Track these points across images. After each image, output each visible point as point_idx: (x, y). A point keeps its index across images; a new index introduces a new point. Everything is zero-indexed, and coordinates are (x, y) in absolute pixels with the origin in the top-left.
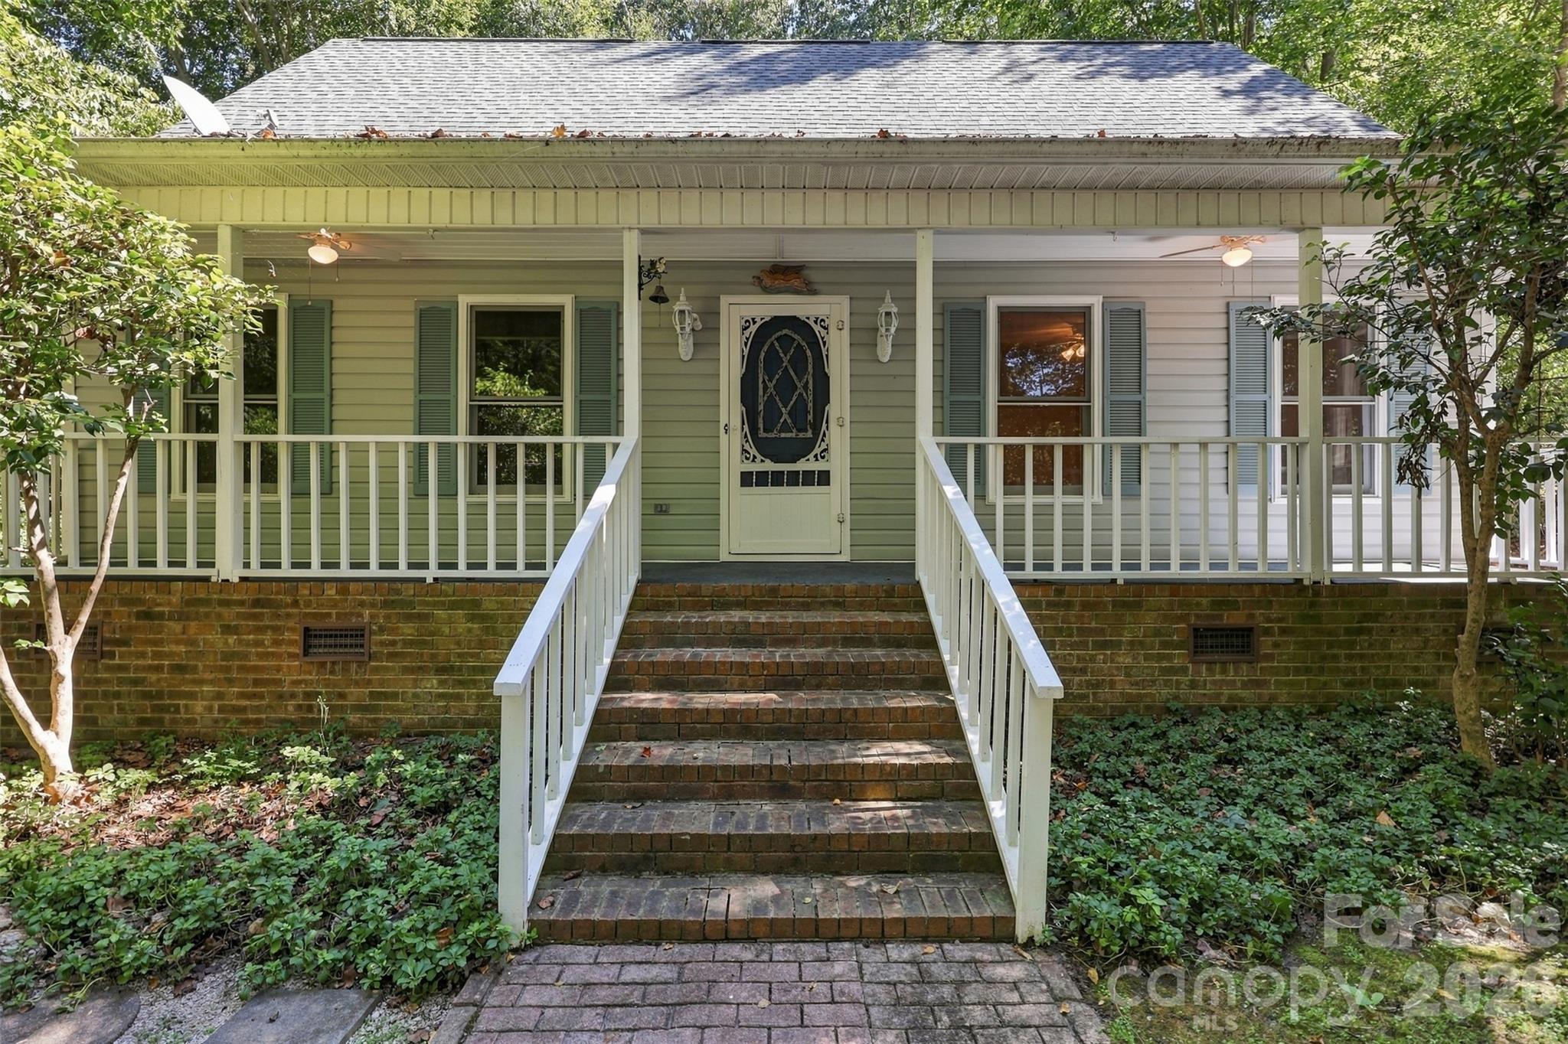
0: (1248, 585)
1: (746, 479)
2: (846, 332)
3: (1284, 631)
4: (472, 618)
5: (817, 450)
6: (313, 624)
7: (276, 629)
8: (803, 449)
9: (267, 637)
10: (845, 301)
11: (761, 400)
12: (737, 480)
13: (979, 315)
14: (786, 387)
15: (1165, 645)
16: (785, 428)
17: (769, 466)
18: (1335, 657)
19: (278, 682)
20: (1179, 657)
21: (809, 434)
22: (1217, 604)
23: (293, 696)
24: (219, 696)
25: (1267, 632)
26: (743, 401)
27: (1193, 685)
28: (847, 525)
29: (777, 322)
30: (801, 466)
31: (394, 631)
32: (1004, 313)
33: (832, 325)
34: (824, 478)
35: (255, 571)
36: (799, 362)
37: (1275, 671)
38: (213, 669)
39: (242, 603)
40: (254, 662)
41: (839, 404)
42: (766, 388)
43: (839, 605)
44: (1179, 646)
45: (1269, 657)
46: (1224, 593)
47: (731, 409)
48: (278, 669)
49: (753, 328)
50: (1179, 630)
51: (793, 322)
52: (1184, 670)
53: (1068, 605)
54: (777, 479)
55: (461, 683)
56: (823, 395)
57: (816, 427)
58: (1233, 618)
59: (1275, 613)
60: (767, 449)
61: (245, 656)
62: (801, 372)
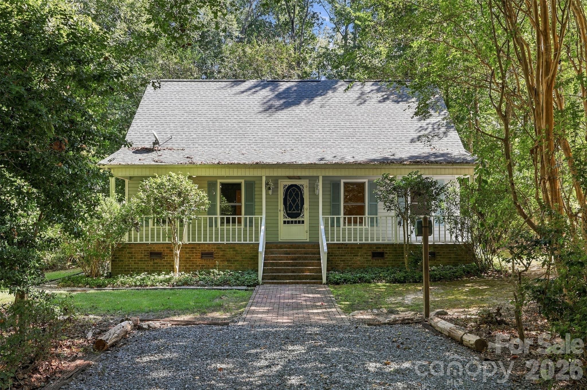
0: (383, 244)
1: (285, 222)
2: (308, 188)
3: (389, 253)
4: (234, 251)
5: (301, 215)
6: (203, 252)
7: (196, 253)
8: (298, 215)
9: (195, 255)
10: (308, 180)
11: (288, 204)
12: (282, 222)
13: (339, 185)
14: (294, 201)
15: (367, 256)
16: (294, 210)
17: (290, 219)
18: (399, 258)
19: (196, 263)
20: (370, 258)
21: (299, 212)
22: (377, 248)
23: (199, 266)
24: (185, 266)
25: (387, 253)
26: (284, 204)
27: (372, 263)
28: (308, 233)
29: (292, 186)
30: (297, 219)
31: (218, 253)
32: (345, 184)
33: (304, 186)
34: (303, 222)
35: (191, 242)
36: (297, 195)
37: (388, 261)
38: (184, 261)
39: (189, 248)
40: (192, 259)
41: (306, 206)
42: (289, 201)
43: (304, 248)
44: (370, 256)
45: (387, 258)
46: (378, 246)
47: (281, 206)
48: (196, 261)
49: (286, 187)
50: (370, 253)
51: (296, 186)
52: (370, 261)
53: (348, 248)
54: (292, 222)
55: (232, 263)
56: (303, 203)
57: (301, 211)
58: (379, 250)
59: (388, 249)
60: (290, 215)
61: (190, 258)
62: (298, 197)
